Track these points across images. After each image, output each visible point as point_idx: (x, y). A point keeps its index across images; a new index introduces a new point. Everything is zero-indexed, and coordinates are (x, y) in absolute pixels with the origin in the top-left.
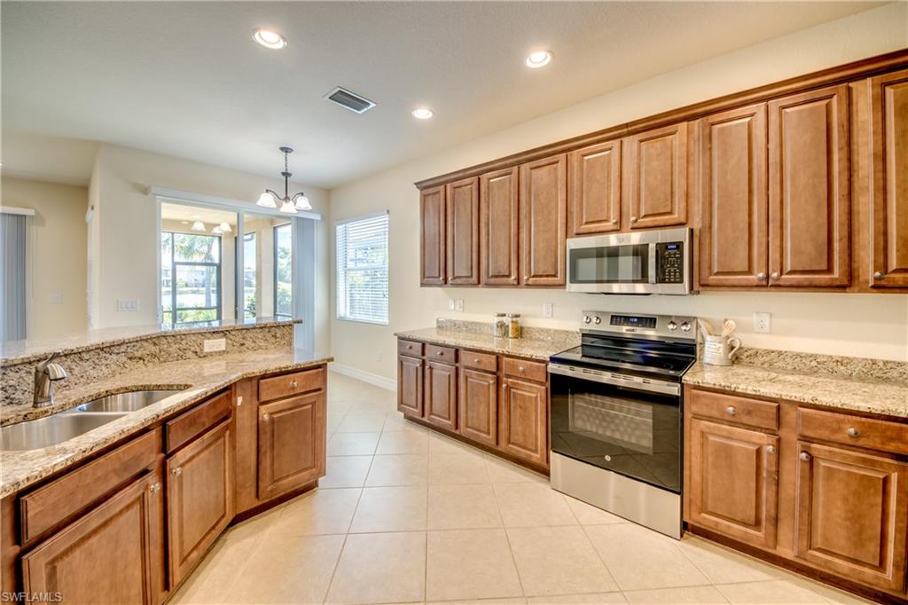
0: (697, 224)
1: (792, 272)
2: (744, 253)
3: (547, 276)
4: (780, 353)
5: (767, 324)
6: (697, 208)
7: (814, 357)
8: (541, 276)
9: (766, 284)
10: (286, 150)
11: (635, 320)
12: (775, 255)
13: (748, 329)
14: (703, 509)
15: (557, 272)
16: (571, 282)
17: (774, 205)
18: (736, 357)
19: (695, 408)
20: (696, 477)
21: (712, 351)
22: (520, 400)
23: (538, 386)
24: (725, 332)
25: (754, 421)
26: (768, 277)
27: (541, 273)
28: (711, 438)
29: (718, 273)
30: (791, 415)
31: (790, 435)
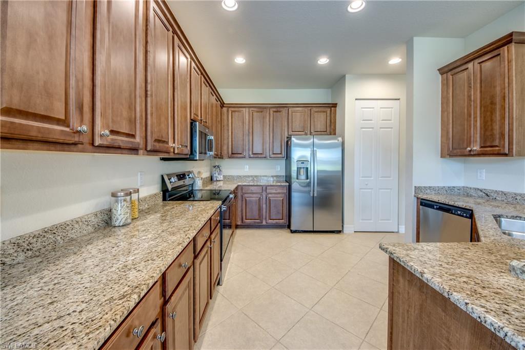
11: (182, 176)
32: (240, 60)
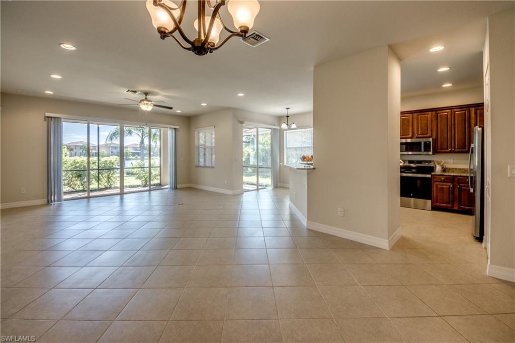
0: (434, 137)
1: (457, 149)
2: (446, 144)
4: (455, 169)
5: (452, 162)
6: (434, 133)
7: (464, 169)
9: (451, 152)
10: (288, 109)
11: (416, 162)
12: (453, 145)
13: (448, 163)
14: (437, 202)
17: (453, 130)
18: (444, 170)
19: (435, 180)
20: (435, 195)
21: (438, 169)
24: (442, 164)
25: (448, 181)
26: (452, 150)
28: (439, 186)
29: (440, 149)
30: (456, 179)
31: (456, 183)
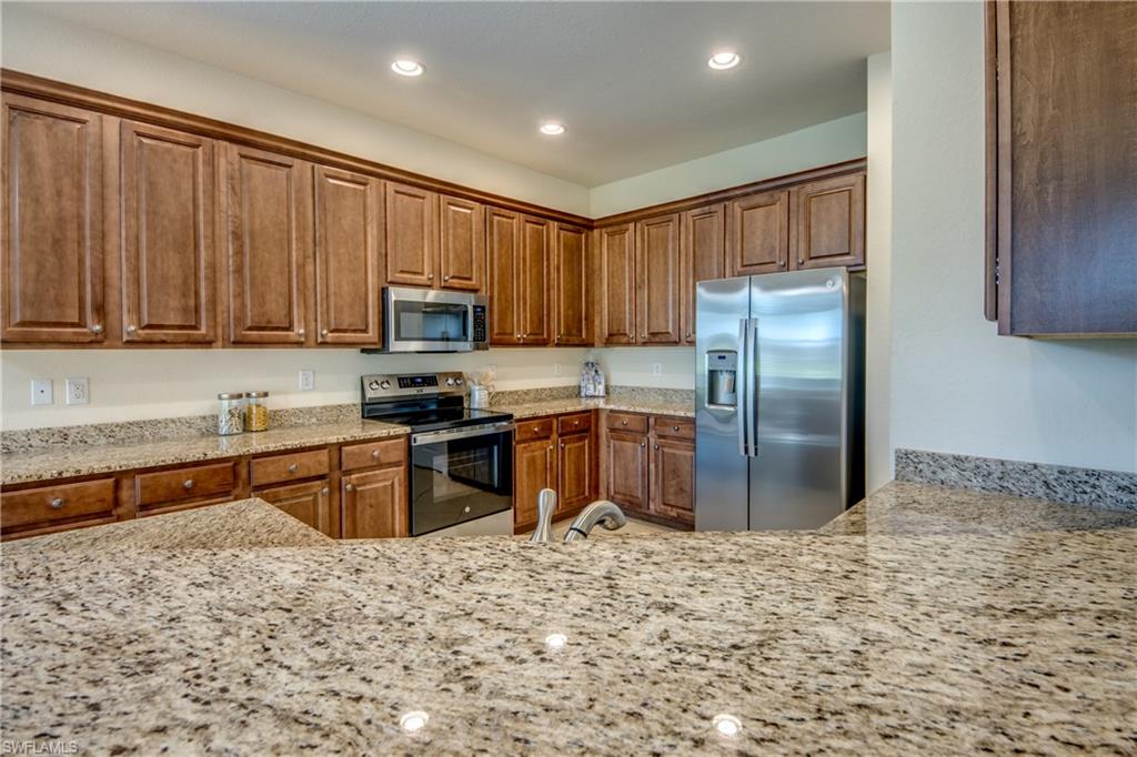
1: (530, 334)
2: (509, 319)
3: (355, 331)
8: (345, 331)
11: (419, 380)
12: (523, 323)
15: (367, 326)
16: (396, 340)
22: (371, 497)
23: (395, 469)
24: (487, 382)
26: (521, 337)
27: (344, 327)
29: (498, 334)
32: (552, 129)
